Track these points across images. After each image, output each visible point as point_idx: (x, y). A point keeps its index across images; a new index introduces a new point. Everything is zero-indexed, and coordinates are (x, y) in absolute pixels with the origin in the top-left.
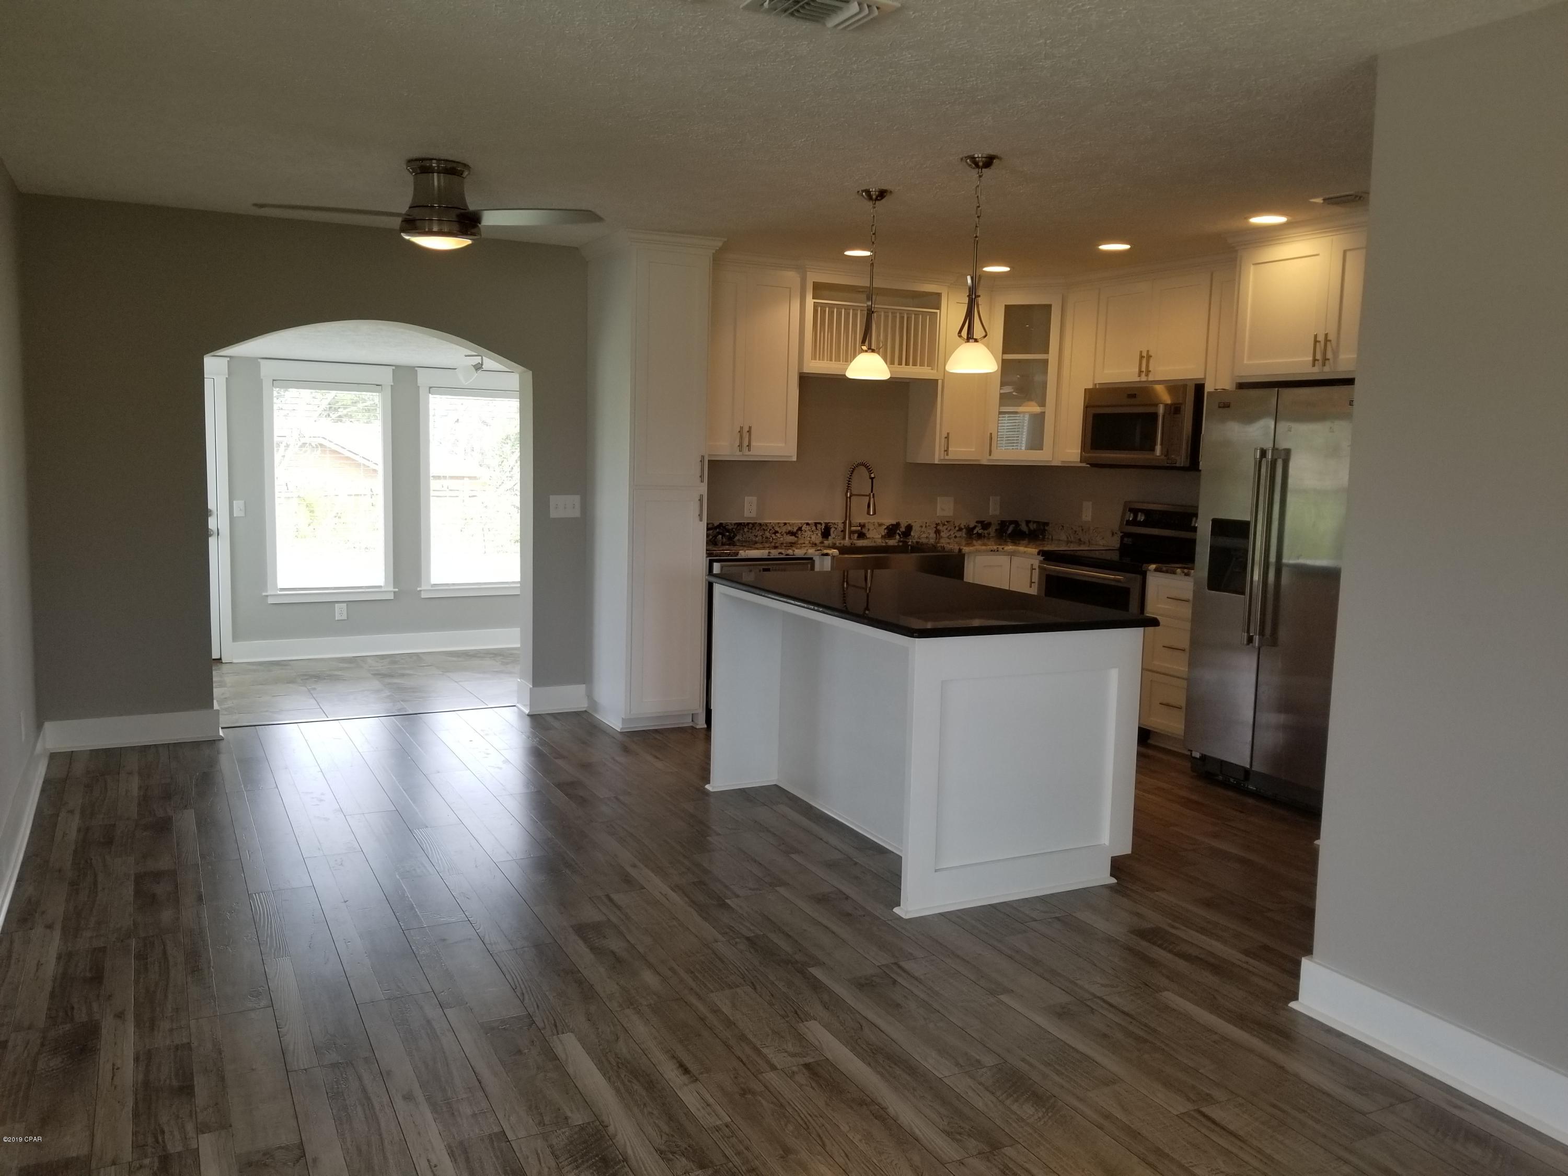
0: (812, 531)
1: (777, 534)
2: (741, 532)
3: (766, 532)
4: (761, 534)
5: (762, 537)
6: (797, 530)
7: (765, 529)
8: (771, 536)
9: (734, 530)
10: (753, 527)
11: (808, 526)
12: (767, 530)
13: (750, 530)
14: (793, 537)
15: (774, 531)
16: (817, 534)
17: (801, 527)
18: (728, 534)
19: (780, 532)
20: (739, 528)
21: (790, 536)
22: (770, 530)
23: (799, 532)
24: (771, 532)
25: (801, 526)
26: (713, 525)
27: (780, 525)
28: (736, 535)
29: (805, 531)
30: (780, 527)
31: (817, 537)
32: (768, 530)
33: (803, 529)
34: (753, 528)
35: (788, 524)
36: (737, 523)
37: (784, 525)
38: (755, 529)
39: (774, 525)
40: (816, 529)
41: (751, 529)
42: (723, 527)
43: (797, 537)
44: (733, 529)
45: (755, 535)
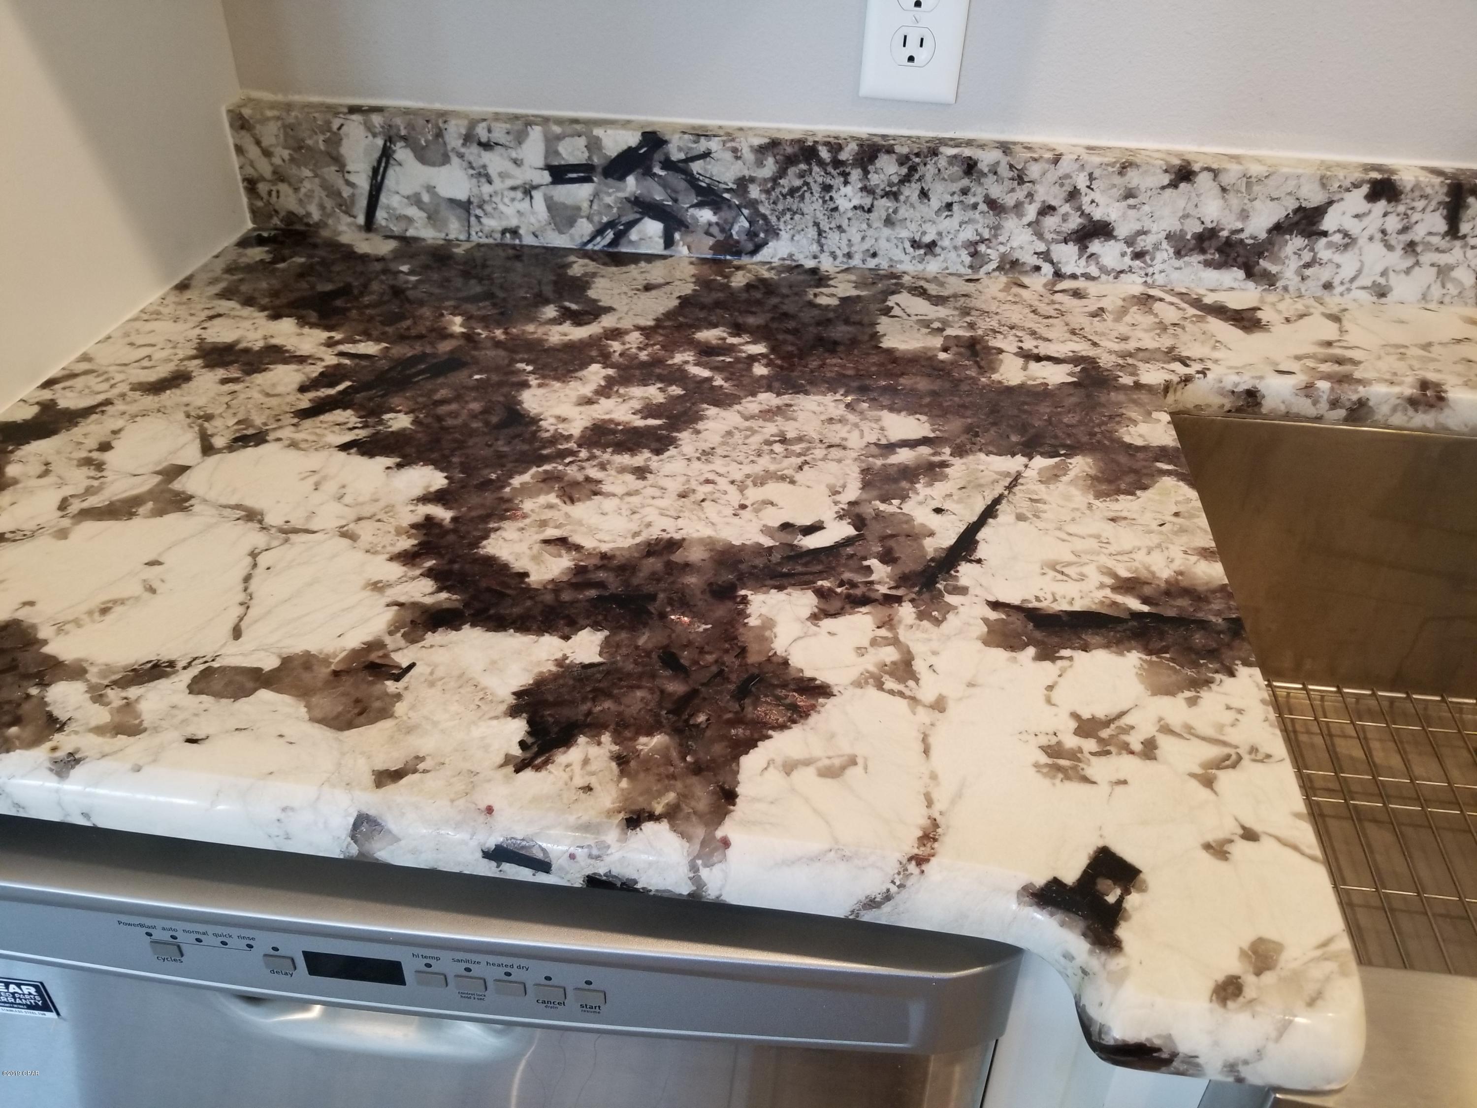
0: (1411, 247)
1: (1095, 246)
2: (813, 206)
3: (1011, 224)
4: (968, 234)
5: (974, 254)
6: (1278, 229)
7: (1009, 200)
8: (1046, 256)
9: (754, 192)
10: (906, 180)
11: (1382, 205)
12: (1018, 207)
13: (884, 205)
14: (1234, 276)
15: (1075, 222)
16: (1443, 272)
17: (1320, 212)
18: (706, 215)
19: (1122, 230)
20: (791, 180)
21: (1208, 264)
22: (1047, 210)
23: (1295, 242)
24: (1050, 222)
25: (1314, 197)
26: (594, 145)
27: (1133, 178)
28: (773, 232)
29: (1349, 241)
30: (1129, 194)
31: (1436, 291)
32: (1031, 212)
33: (1329, 223)
34: (911, 191)
35: (1204, 180)
36: (774, 144)
37: (1174, 185)
38: (924, 194)
39: (1081, 182)
40: (1453, 231)
41: (894, 195)
42: (668, 164)
43: (1269, 280)
44: (743, 183)
45: (915, 244)
